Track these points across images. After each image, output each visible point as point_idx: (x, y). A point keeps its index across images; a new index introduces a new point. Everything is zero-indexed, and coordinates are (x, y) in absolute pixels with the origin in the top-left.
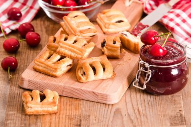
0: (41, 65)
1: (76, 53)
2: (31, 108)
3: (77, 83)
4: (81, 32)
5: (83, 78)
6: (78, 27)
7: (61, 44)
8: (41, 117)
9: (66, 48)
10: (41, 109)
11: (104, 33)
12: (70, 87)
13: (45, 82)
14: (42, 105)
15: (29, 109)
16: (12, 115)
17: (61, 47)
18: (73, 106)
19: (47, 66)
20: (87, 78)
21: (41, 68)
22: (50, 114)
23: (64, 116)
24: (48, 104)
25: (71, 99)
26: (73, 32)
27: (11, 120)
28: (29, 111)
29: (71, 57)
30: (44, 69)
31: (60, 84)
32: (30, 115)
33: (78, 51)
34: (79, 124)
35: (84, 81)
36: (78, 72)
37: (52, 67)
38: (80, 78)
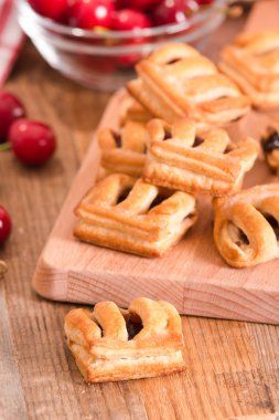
0: (103, 220)
1: (209, 175)
2: (104, 359)
3: (224, 271)
4: (205, 108)
5: (245, 254)
6: (192, 93)
7: (159, 151)
8: (138, 386)
9: (175, 163)
10: (136, 362)
11: (255, 108)
12: (208, 286)
13: (125, 273)
14: (139, 346)
15: (98, 363)
16: (43, 386)
17: (160, 160)
18: (225, 344)
19: (123, 222)
20: (257, 252)
21: (101, 232)
22: (165, 375)
23: (210, 379)
24: (158, 345)
25: (212, 323)
26: (178, 111)
27: (46, 402)
28: (98, 369)
29: (192, 190)
30: (113, 234)
31: (173, 277)
32: (100, 384)
33: (217, 170)
34: (264, 399)
35: (247, 264)
36: (220, 235)
37: (139, 228)
38: (235, 255)
